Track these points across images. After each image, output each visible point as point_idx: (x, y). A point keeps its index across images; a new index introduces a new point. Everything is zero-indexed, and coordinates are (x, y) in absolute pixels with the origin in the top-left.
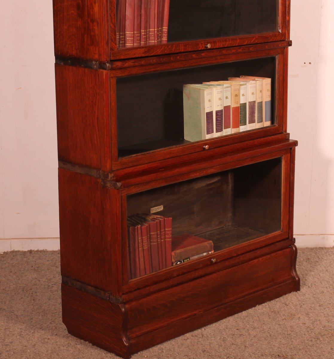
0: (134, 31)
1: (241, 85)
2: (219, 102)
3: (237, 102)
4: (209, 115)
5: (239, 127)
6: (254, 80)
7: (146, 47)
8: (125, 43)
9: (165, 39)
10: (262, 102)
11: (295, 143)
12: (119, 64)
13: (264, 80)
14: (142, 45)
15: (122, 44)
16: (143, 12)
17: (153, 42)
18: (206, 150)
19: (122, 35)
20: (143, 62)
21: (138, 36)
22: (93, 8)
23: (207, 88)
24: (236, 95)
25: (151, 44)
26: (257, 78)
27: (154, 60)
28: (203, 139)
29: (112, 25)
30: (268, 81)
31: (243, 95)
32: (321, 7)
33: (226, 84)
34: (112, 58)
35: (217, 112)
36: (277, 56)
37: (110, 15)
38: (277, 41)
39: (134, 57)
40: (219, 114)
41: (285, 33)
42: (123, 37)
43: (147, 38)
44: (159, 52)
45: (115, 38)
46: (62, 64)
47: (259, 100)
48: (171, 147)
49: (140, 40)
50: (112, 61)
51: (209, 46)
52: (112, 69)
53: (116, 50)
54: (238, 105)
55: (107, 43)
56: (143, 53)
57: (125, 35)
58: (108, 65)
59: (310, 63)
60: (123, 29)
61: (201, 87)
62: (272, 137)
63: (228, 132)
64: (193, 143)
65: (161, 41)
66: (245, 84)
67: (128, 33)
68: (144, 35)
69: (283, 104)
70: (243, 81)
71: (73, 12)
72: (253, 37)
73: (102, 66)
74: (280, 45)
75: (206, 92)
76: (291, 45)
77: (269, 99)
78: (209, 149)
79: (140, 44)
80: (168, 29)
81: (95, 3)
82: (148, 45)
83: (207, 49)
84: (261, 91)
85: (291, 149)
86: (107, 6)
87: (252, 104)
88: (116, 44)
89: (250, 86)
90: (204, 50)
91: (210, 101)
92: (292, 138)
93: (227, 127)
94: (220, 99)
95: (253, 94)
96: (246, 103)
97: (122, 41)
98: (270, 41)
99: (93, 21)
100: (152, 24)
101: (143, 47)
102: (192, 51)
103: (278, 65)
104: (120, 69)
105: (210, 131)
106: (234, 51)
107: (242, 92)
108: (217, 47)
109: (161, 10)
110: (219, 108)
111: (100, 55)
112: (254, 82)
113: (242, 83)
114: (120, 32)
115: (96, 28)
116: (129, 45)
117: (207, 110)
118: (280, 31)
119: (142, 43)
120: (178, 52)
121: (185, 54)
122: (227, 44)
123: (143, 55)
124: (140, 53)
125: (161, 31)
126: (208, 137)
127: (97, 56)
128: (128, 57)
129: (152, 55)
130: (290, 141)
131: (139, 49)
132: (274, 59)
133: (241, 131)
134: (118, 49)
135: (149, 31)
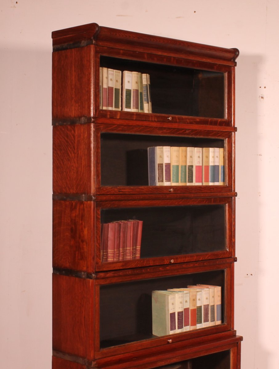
0: (114, 249)
1: (197, 292)
2: (180, 305)
3: (194, 306)
4: (173, 315)
5: (196, 325)
6: (208, 288)
7: (123, 262)
8: (107, 258)
9: (138, 255)
10: (214, 306)
11: (241, 339)
12: (102, 275)
13: (215, 288)
14: (120, 260)
15: (105, 259)
16: (121, 234)
17: (129, 257)
18: (170, 343)
19: (105, 252)
20: (121, 273)
21: (117, 253)
22: (83, 232)
23: (171, 294)
24: (194, 300)
25: (127, 259)
26: (210, 287)
27: (130, 272)
28: (168, 334)
29: (97, 245)
30: (219, 288)
31: (199, 300)
32: (260, 232)
33: (185, 290)
34: (97, 270)
35: (179, 313)
36: (225, 270)
37: (96, 237)
38: (226, 258)
39: (114, 269)
40: (180, 314)
41: (231, 252)
42: (106, 253)
43: (125, 254)
44: (133, 265)
45: (100, 255)
46: (58, 273)
47: (212, 304)
48: (142, 341)
49: (119, 256)
50: (97, 273)
51: (172, 261)
52: (97, 278)
53: (100, 264)
54: (196, 308)
55: (94, 258)
56: (121, 266)
57: (107, 252)
58: (93, 275)
59: (251, 275)
60: (106, 248)
61: (167, 293)
62: (223, 333)
63: (187, 329)
64: (159, 338)
65: (135, 257)
66: (201, 291)
67: (110, 251)
68: (122, 252)
69: (231, 307)
70: (199, 289)
71: (68, 234)
72: (207, 255)
73: (89, 276)
74: (228, 261)
75: (170, 297)
76: (236, 261)
77: (219, 303)
78: (172, 342)
79: (119, 259)
80: (141, 248)
81: (85, 227)
82: (125, 260)
83: (171, 263)
84: (213, 297)
85: (237, 343)
86: (94, 230)
87: (206, 307)
88: (100, 259)
89: (204, 292)
90: (168, 264)
91: (173, 304)
92: (238, 334)
93: (187, 324)
94: (181, 303)
95: (207, 299)
96: (201, 307)
97: (105, 256)
98: (220, 258)
99: (83, 241)
100: (128, 244)
101: (120, 262)
102: (159, 265)
103: (227, 276)
104: (103, 278)
105: (173, 328)
106: (192, 265)
107: (198, 297)
108: (179, 262)
109: (135, 233)
110: (180, 310)
111: (87, 267)
112: (207, 289)
113: (198, 290)
114: (103, 250)
115: (85, 246)
116: (110, 260)
117: (171, 311)
118: (228, 250)
119: (121, 258)
120: (148, 265)
121: (153, 267)
122: (187, 260)
123: (121, 268)
124: (118, 266)
125: (136, 249)
126: (172, 333)
127: (85, 269)
128: (109, 270)
129: (128, 268)
130: (237, 337)
131: (118, 263)
132: (223, 272)
133: (198, 328)
134: (101, 263)
135: (126, 250)
